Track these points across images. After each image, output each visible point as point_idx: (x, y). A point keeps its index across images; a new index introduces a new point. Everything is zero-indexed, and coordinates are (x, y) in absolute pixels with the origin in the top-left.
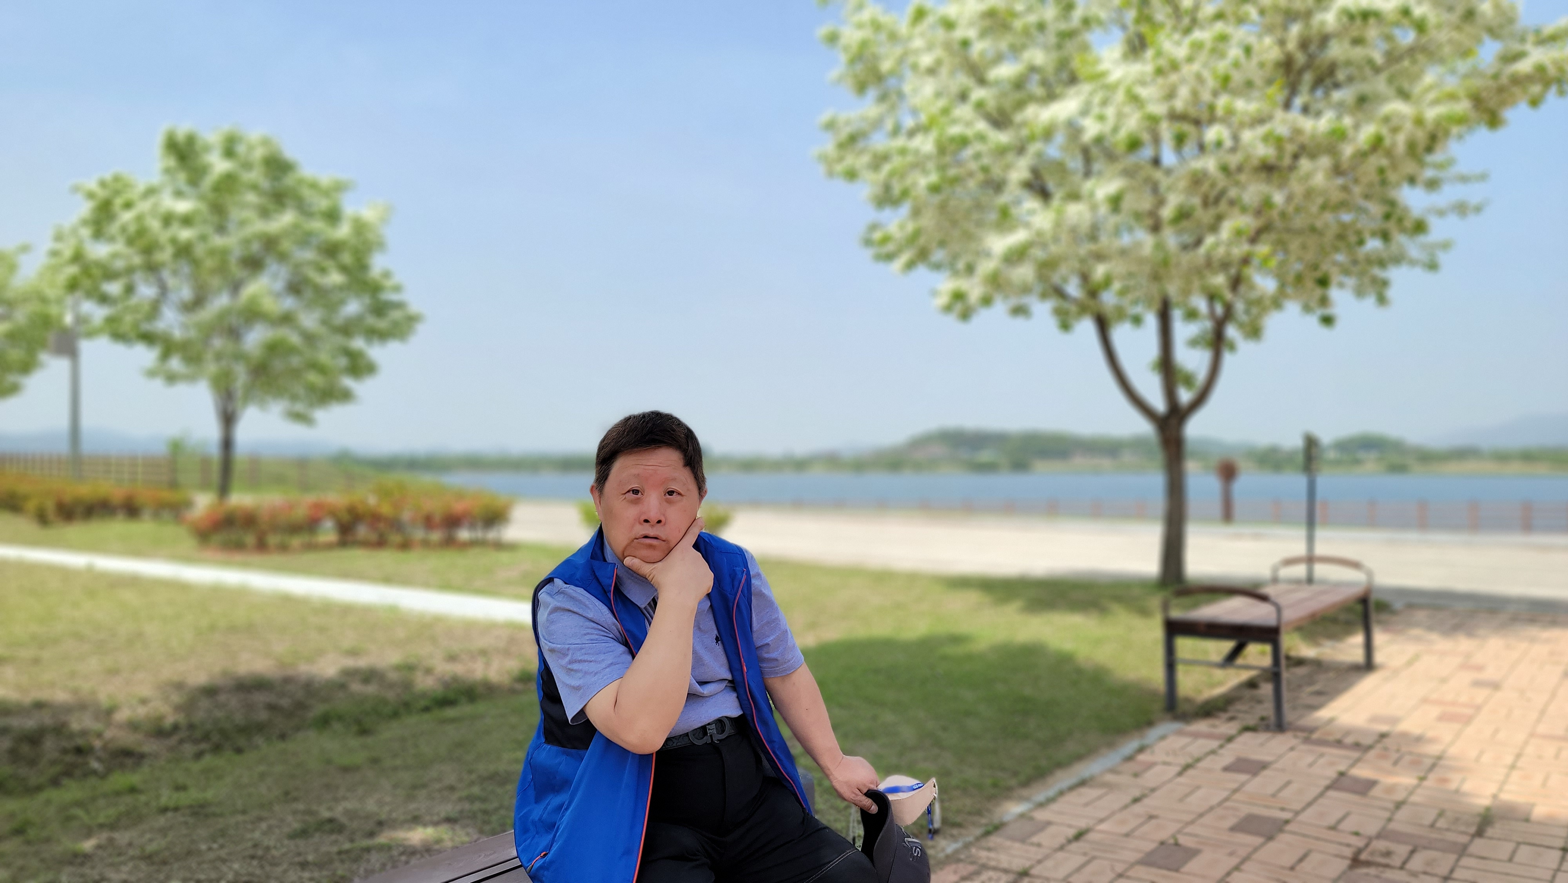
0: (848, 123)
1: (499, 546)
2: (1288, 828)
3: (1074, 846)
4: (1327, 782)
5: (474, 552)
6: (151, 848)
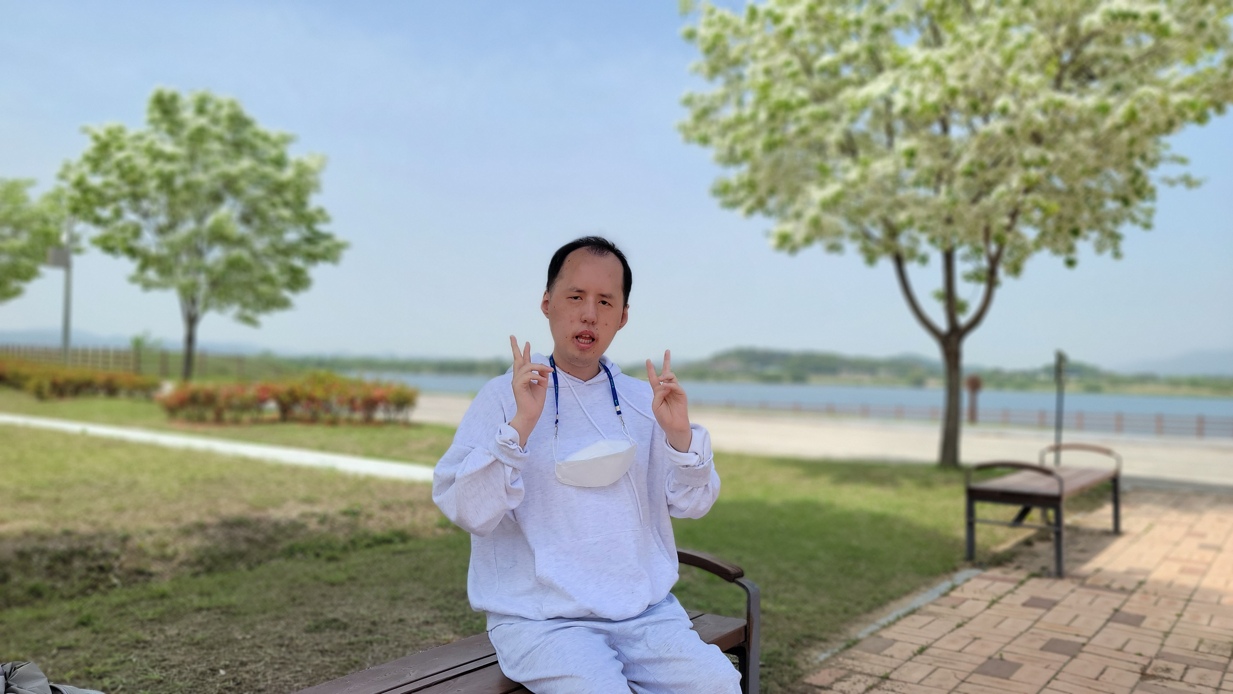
0: (702, 99)
1: (407, 424)
2: (1085, 649)
3: (919, 658)
4: (1107, 616)
5: (389, 429)
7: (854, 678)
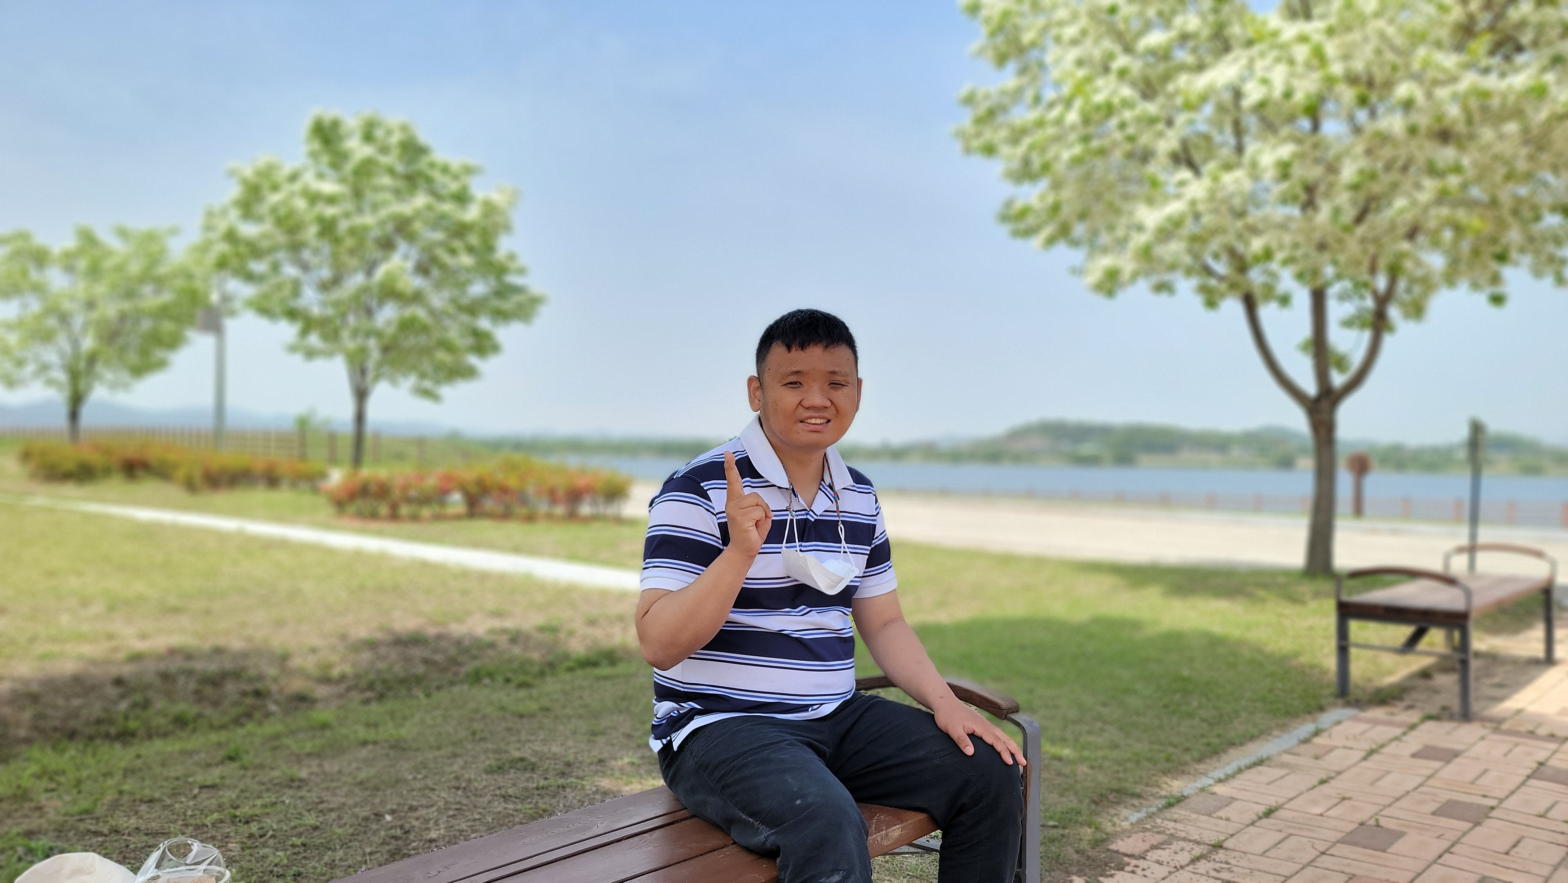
0: (987, 97)
1: (619, 521)
2: (1494, 814)
3: (1265, 821)
4: (1529, 772)
5: (596, 526)
6: (362, 775)
7: (1176, 846)
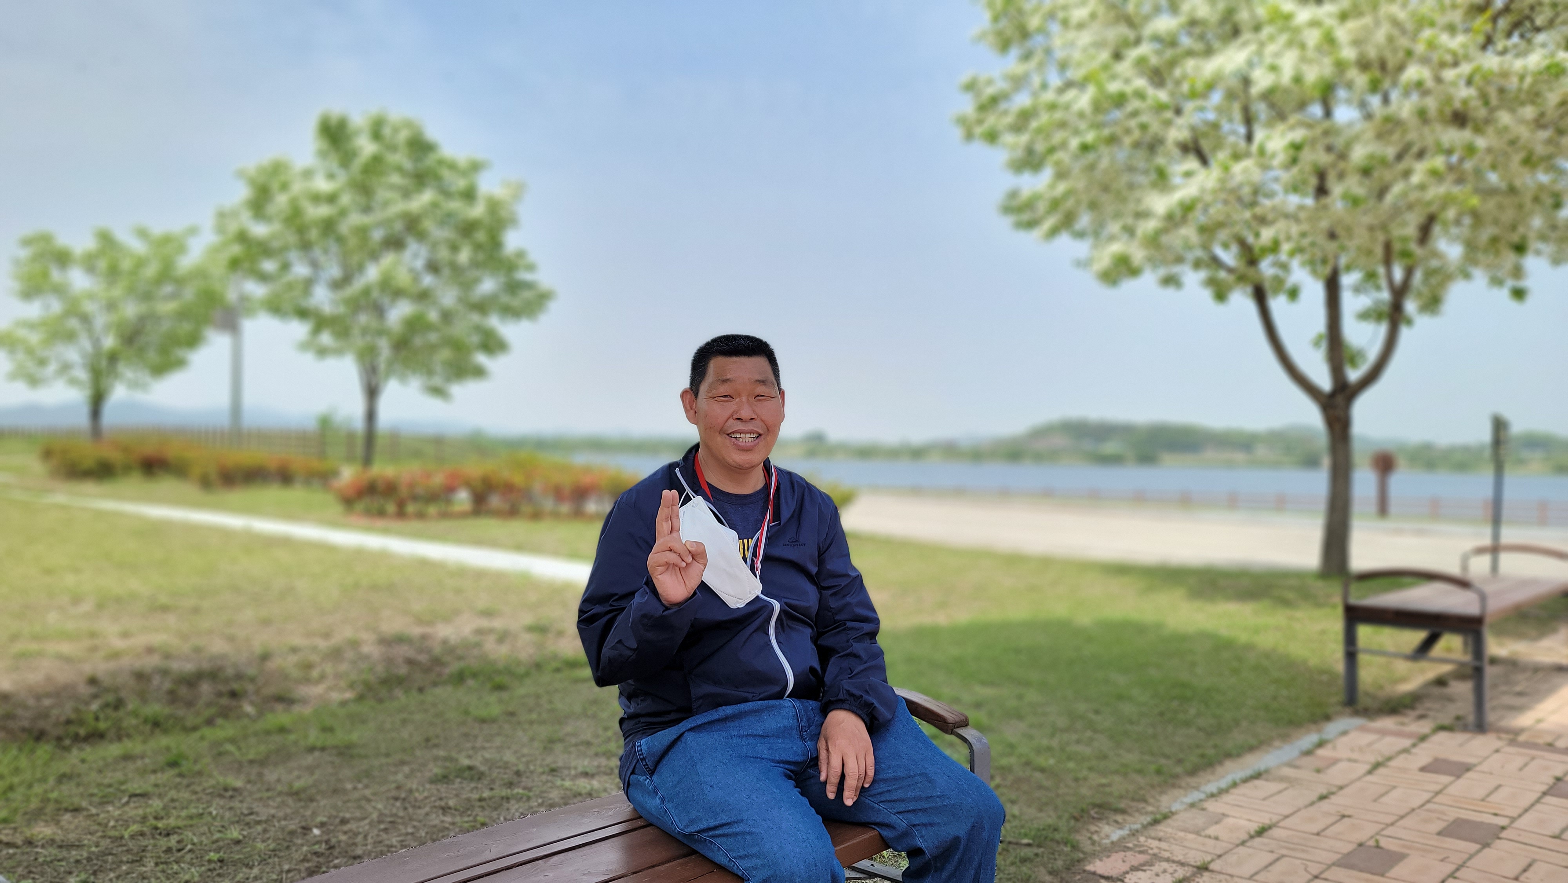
0: (989, 83)
2: (1505, 834)
3: (1258, 840)
4: (1545, 788)
7: (1159, 867)
